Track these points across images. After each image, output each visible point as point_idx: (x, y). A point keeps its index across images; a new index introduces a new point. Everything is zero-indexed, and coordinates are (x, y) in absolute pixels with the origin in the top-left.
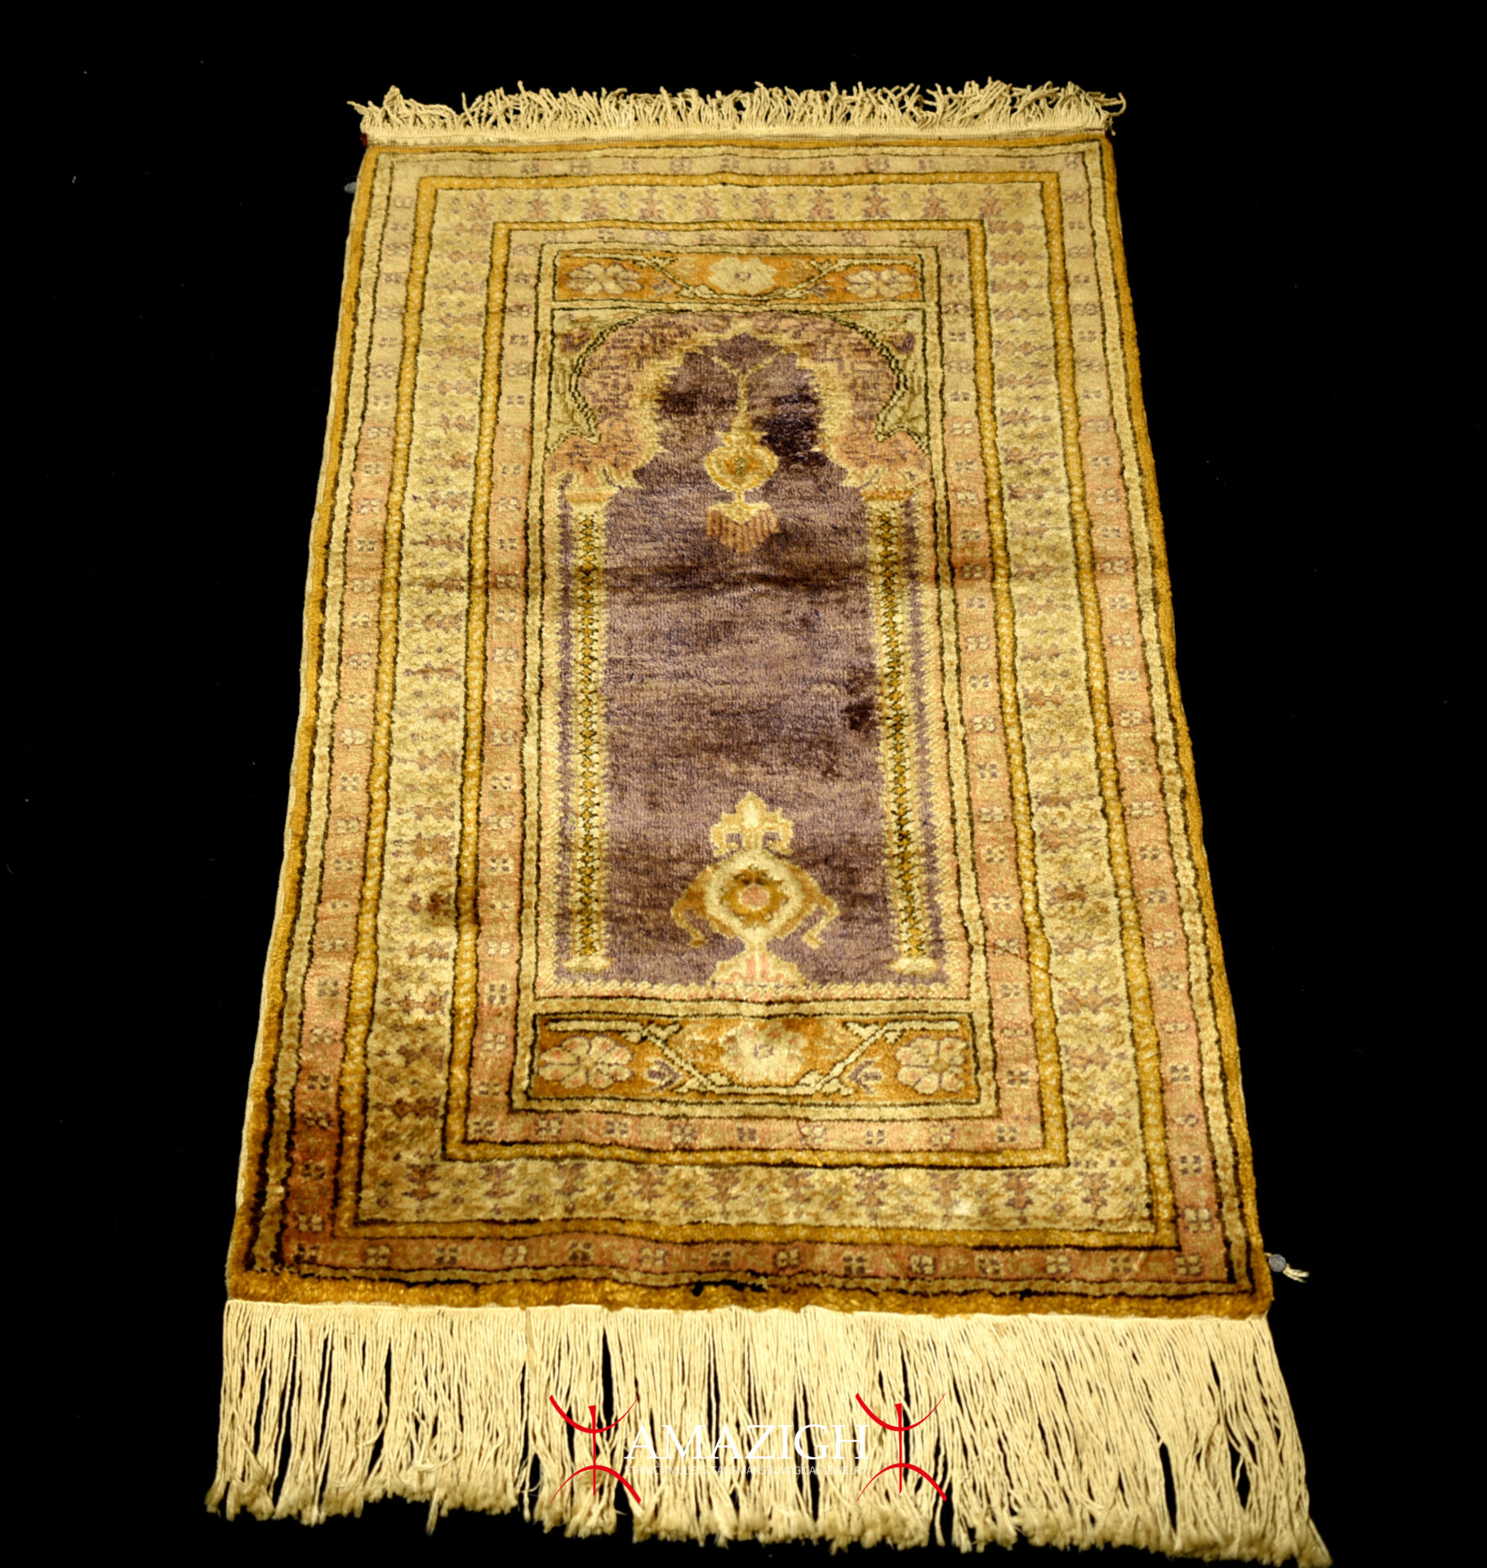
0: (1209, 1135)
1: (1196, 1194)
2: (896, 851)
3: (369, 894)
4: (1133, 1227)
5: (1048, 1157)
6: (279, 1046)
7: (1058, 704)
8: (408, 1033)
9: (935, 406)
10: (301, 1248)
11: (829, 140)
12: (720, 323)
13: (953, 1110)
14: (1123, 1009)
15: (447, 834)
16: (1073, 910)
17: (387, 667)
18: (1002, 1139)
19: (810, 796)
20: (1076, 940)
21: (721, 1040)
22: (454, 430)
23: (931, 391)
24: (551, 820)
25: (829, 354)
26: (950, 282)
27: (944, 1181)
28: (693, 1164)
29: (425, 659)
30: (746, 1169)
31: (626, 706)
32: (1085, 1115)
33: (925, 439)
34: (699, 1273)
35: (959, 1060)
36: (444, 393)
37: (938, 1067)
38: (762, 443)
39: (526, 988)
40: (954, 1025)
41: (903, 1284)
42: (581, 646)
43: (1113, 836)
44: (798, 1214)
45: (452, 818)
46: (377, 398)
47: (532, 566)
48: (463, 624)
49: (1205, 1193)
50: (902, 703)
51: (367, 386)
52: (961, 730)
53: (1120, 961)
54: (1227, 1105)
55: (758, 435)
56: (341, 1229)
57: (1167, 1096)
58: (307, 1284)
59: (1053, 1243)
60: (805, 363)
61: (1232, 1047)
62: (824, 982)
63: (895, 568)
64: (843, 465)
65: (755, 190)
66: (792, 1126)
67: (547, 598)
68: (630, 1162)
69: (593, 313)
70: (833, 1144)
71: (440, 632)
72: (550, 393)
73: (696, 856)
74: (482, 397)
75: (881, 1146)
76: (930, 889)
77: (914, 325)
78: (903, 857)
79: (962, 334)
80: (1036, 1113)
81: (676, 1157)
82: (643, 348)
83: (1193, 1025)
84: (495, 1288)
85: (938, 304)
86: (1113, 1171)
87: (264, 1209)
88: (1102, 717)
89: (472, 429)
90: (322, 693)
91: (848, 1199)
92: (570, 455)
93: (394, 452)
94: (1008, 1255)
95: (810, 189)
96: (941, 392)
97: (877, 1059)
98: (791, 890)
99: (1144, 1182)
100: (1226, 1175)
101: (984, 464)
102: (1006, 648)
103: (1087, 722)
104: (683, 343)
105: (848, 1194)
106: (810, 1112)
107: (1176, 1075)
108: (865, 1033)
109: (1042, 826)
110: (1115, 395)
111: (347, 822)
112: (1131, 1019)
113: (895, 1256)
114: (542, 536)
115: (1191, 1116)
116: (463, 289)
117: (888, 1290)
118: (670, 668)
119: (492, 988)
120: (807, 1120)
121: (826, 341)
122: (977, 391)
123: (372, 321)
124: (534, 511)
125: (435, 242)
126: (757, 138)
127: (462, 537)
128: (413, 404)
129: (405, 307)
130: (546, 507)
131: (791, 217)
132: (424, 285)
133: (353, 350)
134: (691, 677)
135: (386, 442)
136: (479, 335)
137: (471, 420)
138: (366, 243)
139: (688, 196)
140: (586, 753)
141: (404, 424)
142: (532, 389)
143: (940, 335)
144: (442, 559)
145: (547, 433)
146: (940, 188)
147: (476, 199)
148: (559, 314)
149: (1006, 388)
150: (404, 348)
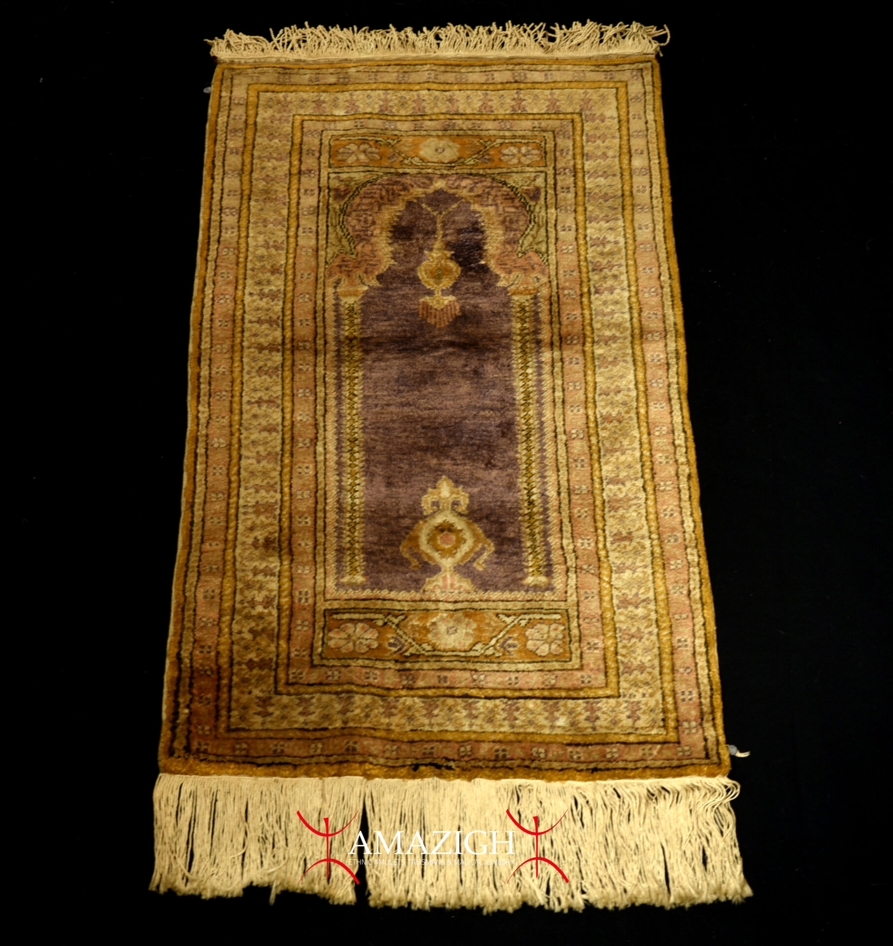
0: (697, 679)
1: (689, 713)
2: (527, 512)
3: (230, 537)
4: (654, 732)
5: (609, 692)
6: (183, 628)
7: (620, 422)
8: (254, 620)
9: (552, 235)
10: (200, 744)
11: (491, 60)
12: (427, 182)
13: (557, 665)
14: (652, 606)
15: (273, 501)
16: (625, 547)
17: (236, 399)
18: (583, 682)
19: (478, 479)
20: (627, 565)
21: (428, 624)
22: (272, 250)
23: (549, 225)
24: (333, 492)
25: (490, 202)
26: (562, 154)
27: (551, 706)
28: (413, 696)
29: (259, 394)
30: (442, 699)
31: (374, 423)
32: (629, 668)
33: (545, 255)
34: (417, 759)
35: (561, 636)
36: (266, 226)
37: (549, 640)
38: (451, 259)
39: (319, 593)
40: (558, 617)
41: (527, 763)
42: (348, 387)
43: (649, 502)
44: (471, 725)
45: (276, 491)
46: (227, 229)
47: (319, 336)
48: (280, 372)
49: (694, 713)
50: (531, 421)
51: (221, 222)
52: (564, 437)
53: (651, 578)
54: (708, 661)
55: (449, 254)
56: (221, 733)
57: (675, 656)
58: (203, 765)
59: (610, 741)
60: (476, 207)
61: (712, 628)
62: (486, 590)
63: (528, 338)
64: (498, 273)
65: (448, 93)
66: (467, 674)
67: (328, 356)
68: (379, 695)
69: (352, 175)
70: (491, 685)
71: (267, 377)
72: (327, 226)
73: (414, 514)
74: (288, 228)
75: (517, 686)
76: (545, 534)
77: (540, 182)
78: (531, 515)
79: (568, 188)
80: (602, 666)
81: (403, 692)
82: (382, 198)
83: (690, 615)
84: (306, 767)
85: (554, 168)
86: (644, 700)
87: (178, 721)
88: (644, 430)
89: (282, 249)
90: (200, 415)
91: (498, 717)
92: (340, 266)
93: (237, 263)
94: (585, 748)
95: (479, 93)
96: (555, 225)
97: (515, 635)
98: (467, 535)
99: (661, 706)
100: (706, 701)
101: (580, 272)
102: (590, 389)
103: (636, 433)
104: (405, 195)
105: (498, 714)
106: (478, 666)
107: (680, 644)
108: (508, 620)
109: (609, 496)
110: (657, 227)
111: (217, 494)
112: (656, 612)
113: (523, 748)
114: (324, 318)
115: (688, 668)
116: (277, 159)
117: (519, 766)
118: (399, 400)
119: (300, 593)
120: (476, 671)
121: (489, 194)
122: (577, 225)
123: (223, 179)
124: (320, 302)
125: (259, 127)
126: (448, 59)
127: (278, 318)
128: (248, 233)
129: (242, 170)
130: (326, 299)
131: (468, 111)
132: (252, 155)
133: (212, 198)
134: (411, 405)
135: (233, 258)
136: (286, 189)
137: (282, 243)
138: (218, 128)
139: (408, 97)
140: (351, 452)
141: (243, 246)
142: (317, 222)
143: (555, 189)
144: (267, 332)
145: (326, 252)
146: (557, 92)
147: (282, 99)
148: (332, 176)
149: (593, 223)
150: (242, 197)
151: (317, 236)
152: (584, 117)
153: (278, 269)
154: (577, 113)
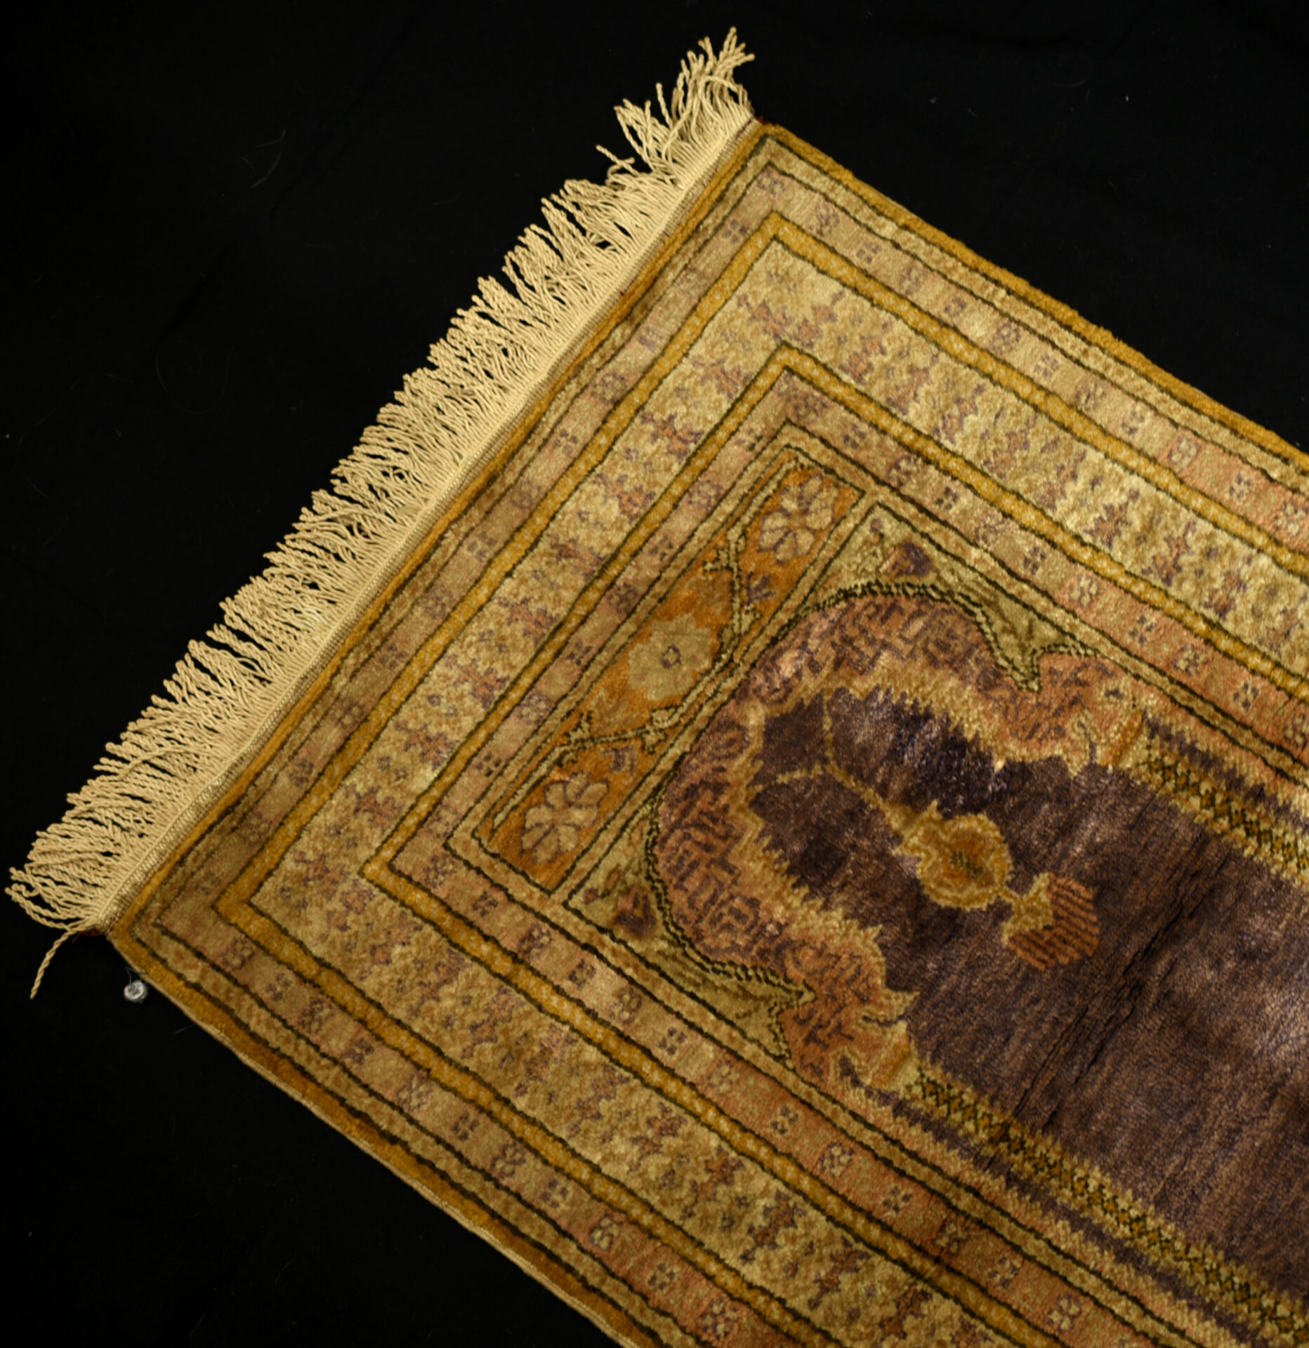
9: (1031, 596)
11: (527, 411)
12: (732, 734)
22: (668, 1141)
23: (1003, 584)
25: (870, 652)
26: (855, 445)
31: (1230, 1228)
33: (1068, 640)
36: (598, 1116)
38: (947, 817)
42: (1111, 1219)
46: (545, 1197)
47: (950, 1195)
48: (981, 1327)
51: (518, 1197)
55: (933, 812)
60: (859, 687)
63: (1235, 806)
64: (1046, 753)
65: (543, 546)
67: (1010, 1209)
69: (609, 863)
72: (692, 996)
74: (637, 1075)
77: (893, 530)
79: (948, 491)
82: (708, 848)
85: (879, 481)
89: (681, 1120)
92: (811, 1038)
93: (650, 1234)
95: (587, 487)
96: (1012, 573)
101: (1155, 607)
104: (734, 798)
110: (1150, 399)
114: (913, 1155)
116: (446, 982)
118: (1212, 1146)
121: (848, 641)
122: (1041, 536)
123: (411, 1121)
124: (868, 1137)
125: (337, 963)
126: (462, 487)
127: (846, 1243)
128: (588, 1162)
129: (418, 1066)
130: (871, 1120)
131: (617, 539)
132: (399, 1022)
133: (444, 1175)
134: (1238, 1131)
135: (629, 1233)
136: (537, 1015)
137: (665, 1111)
138: (274, 1043)
139: (492, 626)
140: (1268, 1315)
141: (612, 1193)
142: (668, 1010)
143: (934, 518)
144: (862, 1287)
145: (752, 1041)
146: (699, 349)
147: (302, 868)
148: (577, 901)
149: (1058, 503)
150: (490, 1114)
151: (700, 1031)
152: (795, 344)
153: (725, 1164)
154: (778, 348)
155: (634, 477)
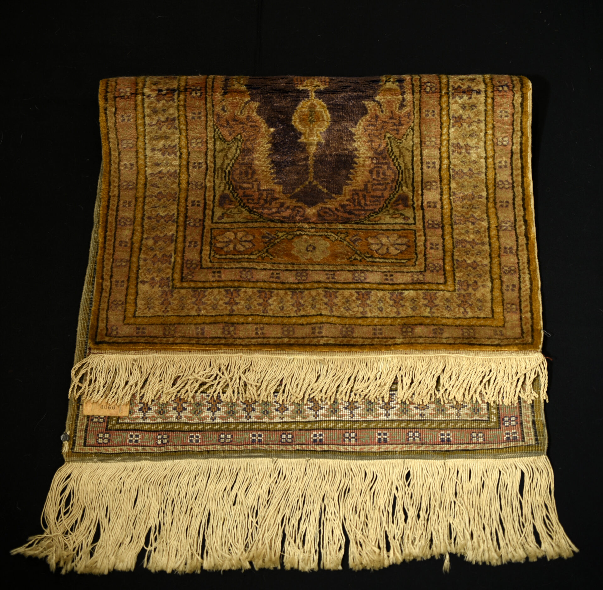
9: (210, 158)
12: (322, 214)
22: (462, 144)
23: (212, 169)
25: (265, 193)
33: (216, 137)
36: (470, 169)
38: (301, 134)
46: (506, 166)
51: (512, 174)
55: (302, 139)
60: (279, 189)
64: (258, 118)
65: (302, 313)
69: (392, 221)
72: (413, 169)
74: (449, 168)
77: (218, 212)
79: (193, 205)
82: (364, 197)
85: (204, 227)
89: (453, 145)
92: (400, 124)
93: (493, 128)
101: (186, 117)
104: (343, 200)
110: (116, 166)
116: (466, 241)
121: (266, 201)
122: (188, 169)
123: (515, 220)
125: (488, 276)
128: (486, 162)
129: (498, 231)
132: (490, 245)
133: (523, 199)
135: (498, 134)
136: (454, 209)
137: (453, 151)
138: (528, 276)
139: (342, 309)
141: (490, 148)
142: (422, 173)
143: (205, 204)
145: (413, 141)
147: (468, 310)
148: (411, 221)
149: (173, 171)
150: (494, 200)
151: (421, 159)
152: (171, 284)
153: (456, 122)
154: (176, 288)
155: (256, 302)
